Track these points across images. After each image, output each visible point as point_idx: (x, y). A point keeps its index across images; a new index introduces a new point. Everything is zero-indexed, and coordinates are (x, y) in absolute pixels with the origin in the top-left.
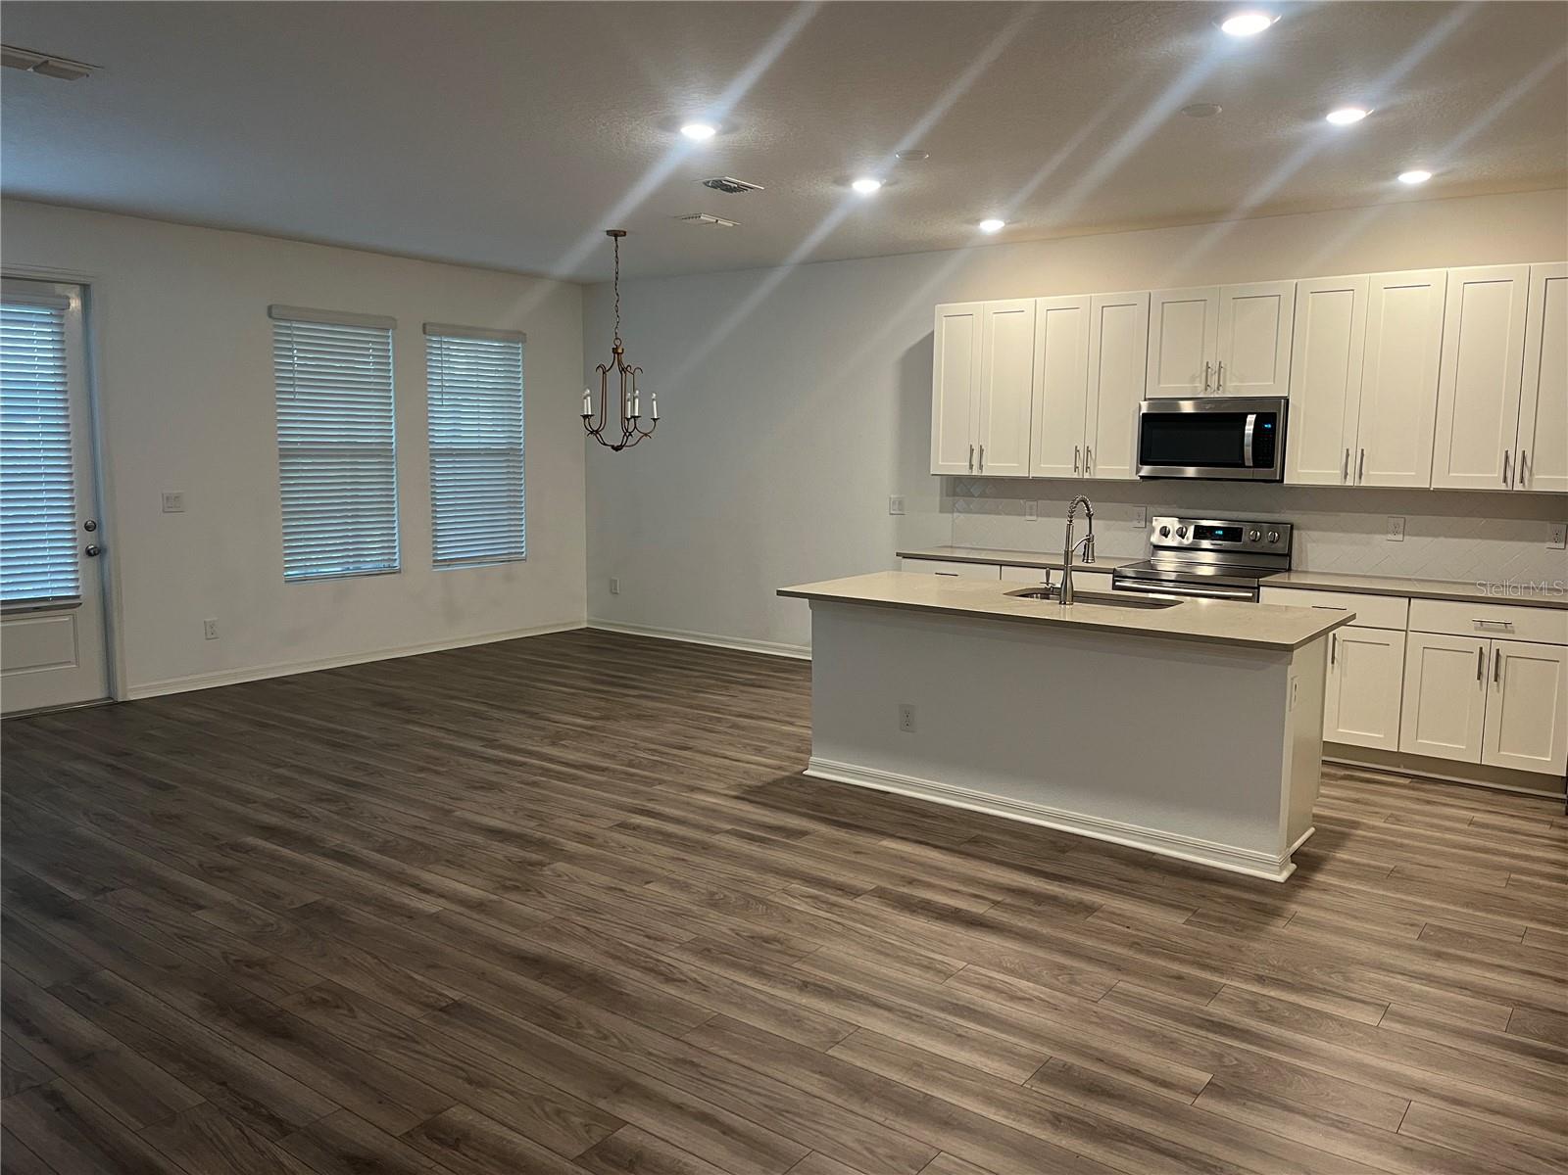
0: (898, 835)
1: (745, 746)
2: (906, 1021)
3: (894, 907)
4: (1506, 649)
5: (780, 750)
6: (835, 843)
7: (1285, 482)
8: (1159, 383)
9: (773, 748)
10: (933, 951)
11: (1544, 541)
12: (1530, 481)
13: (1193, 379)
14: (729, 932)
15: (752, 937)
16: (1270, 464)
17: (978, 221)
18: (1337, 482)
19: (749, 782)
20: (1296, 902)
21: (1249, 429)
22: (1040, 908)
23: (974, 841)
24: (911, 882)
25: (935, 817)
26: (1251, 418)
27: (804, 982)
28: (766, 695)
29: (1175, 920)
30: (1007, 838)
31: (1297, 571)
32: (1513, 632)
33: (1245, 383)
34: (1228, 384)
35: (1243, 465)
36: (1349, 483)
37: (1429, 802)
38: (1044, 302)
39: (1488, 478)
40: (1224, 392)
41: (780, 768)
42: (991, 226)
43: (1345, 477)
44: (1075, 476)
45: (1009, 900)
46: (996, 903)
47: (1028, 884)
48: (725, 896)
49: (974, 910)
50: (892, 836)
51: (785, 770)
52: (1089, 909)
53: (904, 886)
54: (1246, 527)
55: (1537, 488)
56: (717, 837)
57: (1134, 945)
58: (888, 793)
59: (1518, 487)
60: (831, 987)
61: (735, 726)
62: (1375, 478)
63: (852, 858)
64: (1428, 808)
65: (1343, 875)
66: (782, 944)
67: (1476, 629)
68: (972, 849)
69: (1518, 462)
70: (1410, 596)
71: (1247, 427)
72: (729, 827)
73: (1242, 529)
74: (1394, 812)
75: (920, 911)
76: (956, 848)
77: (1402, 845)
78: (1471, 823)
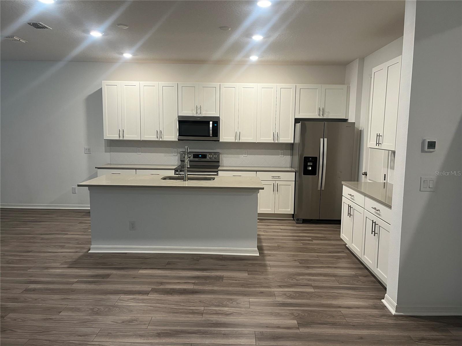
0: (142, 267)
1: (55, 246)
2: (204, 335)
3: (164, 294)
4: (280, 183)
5: (71, 245)
6: (123, 276)
7: (220, 141)
8: (182, 111)
9: (67, 245)
10: (190, 306)
11: (279, 155)
12: (279, 140)
13: (192, 110)
14: (112, 323)
15: (123, 322)
16: (217, 136)
17: (122, 54)
18: (234, 141)
19: (69, 260)
20: (266, 261)
21: (211, 126)
22: (207, 282)
23: (169, 264)
24: (162, 283)
25: (150, 258)
26: (211, 123)
27: (157, 333)
28: (46, 225)
29: (245, 275)
30: (178, 260)
31: (221, 166)
32: (280, 179)
33: (208, 112)
34: (203, 112)
35: (209, 136)
36: (237, 141)
37: (268, 225)
38: (143, 83)
39: (269, 139)
40: (202, 115)
41: (76, 252)
42: (127, 55)
43: (236, 140)
44: (157, 139)
45: (196, 281)
46: (194, 283)
47: (197, 274)
48: (98, 308)
49: (189, 288)
50: (141, 268)
51: (80, 253)
52: (221, 278)
53: (161, 286)
54: (208, 154)
55: (280, 142)
56: (74, 285)
57: (242, 286)
58: (126, 253)
59: (276, 142)
60: (168, 332)
61: (42, 239)
62: (243, 140)
63: (134, 280)
64: (269, 227)
65: (269, 250)
66: (136, 321)
67: (272, 178)
68: (170, 266)
69: (276, 135)
70: (256, 171)
71: (210, 125)
72: (76, 280)
73: (206, 155)
74: (264, 230)
75: (173, 293)
76: (165, 267)
77: (273, 239)
78: (281, 229)
